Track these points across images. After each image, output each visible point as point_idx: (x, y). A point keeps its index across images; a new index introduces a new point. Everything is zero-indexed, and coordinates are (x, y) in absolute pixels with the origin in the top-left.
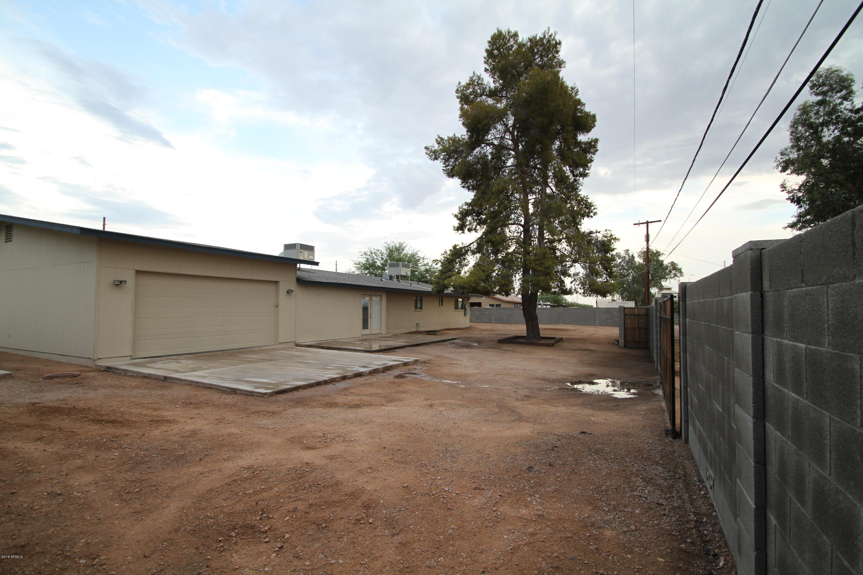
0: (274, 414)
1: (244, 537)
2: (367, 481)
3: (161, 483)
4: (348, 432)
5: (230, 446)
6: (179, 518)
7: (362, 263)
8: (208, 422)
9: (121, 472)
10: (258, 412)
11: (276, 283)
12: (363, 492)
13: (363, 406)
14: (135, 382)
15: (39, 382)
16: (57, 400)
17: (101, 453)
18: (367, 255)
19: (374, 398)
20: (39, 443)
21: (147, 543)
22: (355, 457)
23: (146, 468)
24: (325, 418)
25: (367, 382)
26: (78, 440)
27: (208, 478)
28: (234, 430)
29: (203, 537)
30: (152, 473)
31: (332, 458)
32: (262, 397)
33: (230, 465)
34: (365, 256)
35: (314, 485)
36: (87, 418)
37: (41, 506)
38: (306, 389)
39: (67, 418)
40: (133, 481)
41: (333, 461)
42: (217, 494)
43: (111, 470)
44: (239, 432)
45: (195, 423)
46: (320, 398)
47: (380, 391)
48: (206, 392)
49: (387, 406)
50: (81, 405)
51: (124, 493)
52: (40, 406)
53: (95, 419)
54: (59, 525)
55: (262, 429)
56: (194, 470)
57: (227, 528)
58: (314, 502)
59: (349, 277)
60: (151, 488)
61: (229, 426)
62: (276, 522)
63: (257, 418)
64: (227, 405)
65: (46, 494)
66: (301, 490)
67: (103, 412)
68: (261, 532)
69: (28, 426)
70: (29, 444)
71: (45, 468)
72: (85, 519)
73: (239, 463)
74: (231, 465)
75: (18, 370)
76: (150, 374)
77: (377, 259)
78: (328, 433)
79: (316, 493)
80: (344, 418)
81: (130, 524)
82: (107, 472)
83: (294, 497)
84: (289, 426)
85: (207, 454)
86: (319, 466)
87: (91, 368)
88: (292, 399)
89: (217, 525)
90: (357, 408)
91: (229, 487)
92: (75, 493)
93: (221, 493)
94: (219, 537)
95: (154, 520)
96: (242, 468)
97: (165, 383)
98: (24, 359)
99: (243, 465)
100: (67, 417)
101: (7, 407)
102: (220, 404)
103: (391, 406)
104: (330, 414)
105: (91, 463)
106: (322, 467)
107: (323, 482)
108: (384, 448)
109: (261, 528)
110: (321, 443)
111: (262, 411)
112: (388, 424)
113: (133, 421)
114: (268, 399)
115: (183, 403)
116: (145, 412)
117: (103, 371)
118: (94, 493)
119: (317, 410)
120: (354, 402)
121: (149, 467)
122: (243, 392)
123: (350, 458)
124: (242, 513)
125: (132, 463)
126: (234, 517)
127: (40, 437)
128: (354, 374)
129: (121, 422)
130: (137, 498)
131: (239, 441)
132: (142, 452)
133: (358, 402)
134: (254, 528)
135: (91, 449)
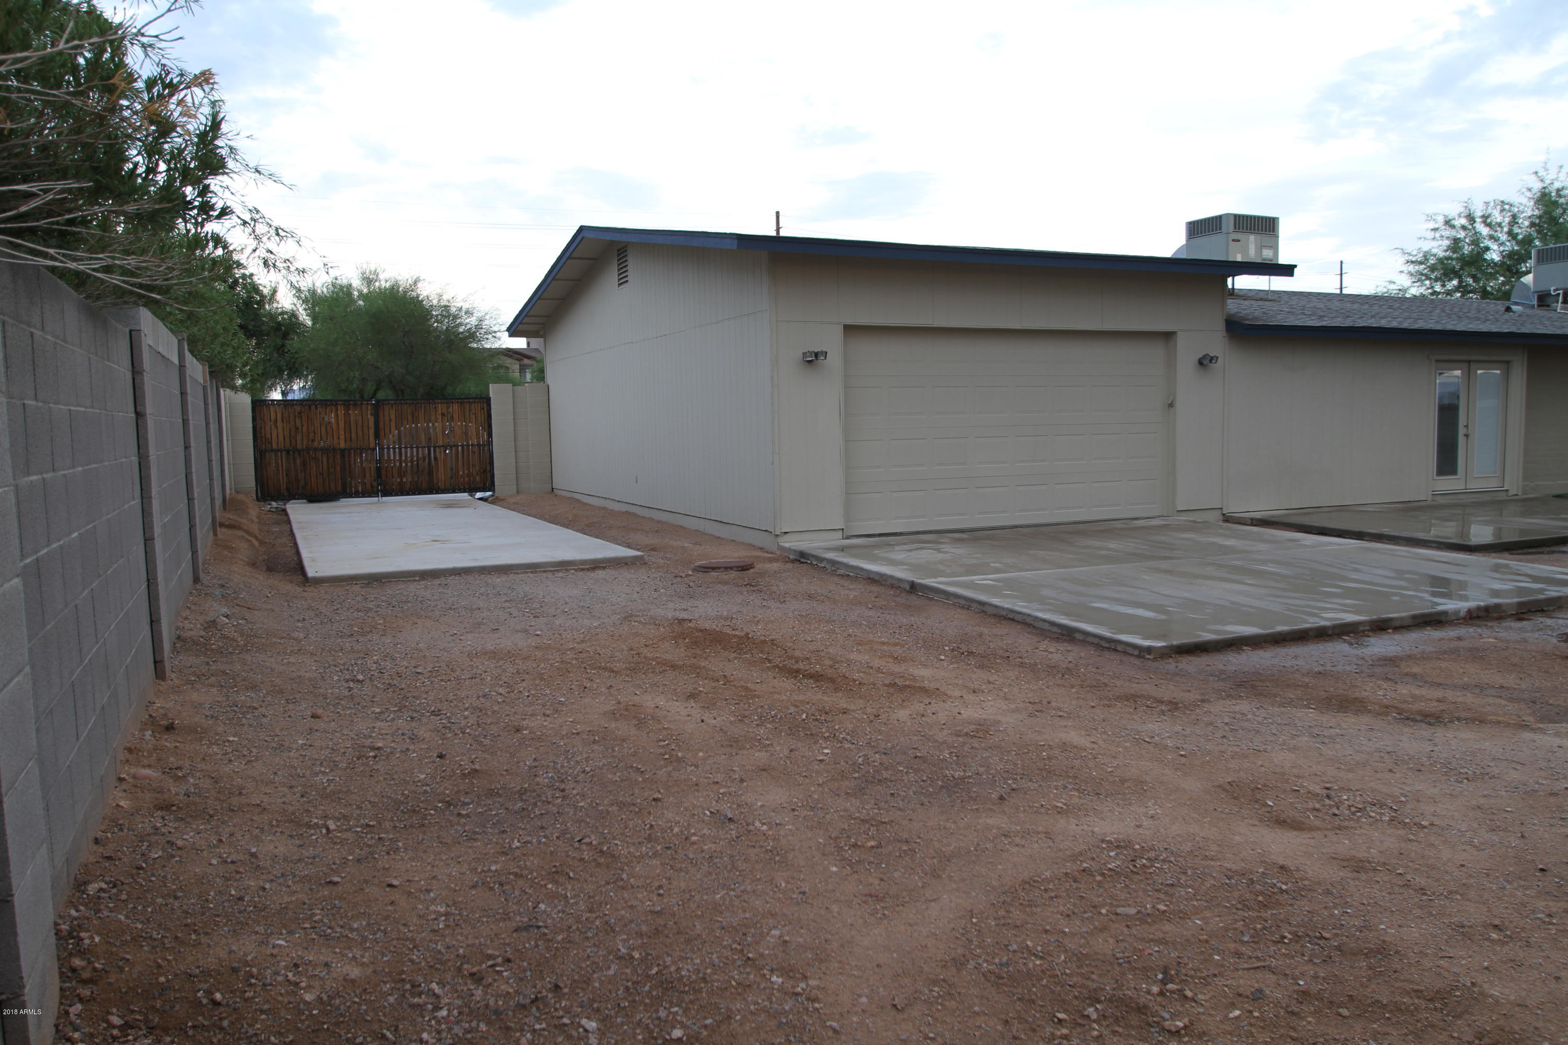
0: (1177, 709)
1: (1120, 1030)
2: (1487, 968)
3: (919, 837)
4: (1405, 796)
5: (1069, 777)
6: (963, 935)
7: (1435, 255)
8: (1013, 706)
9: (838, 795)
10: (1132, 698)
11: (1168, 336)
12: (1476, 999)
13: (1451, 722)
14: (855, 591)
15: (687, 576)
16: (719, 617)
17: (800, 744)
18: (1453, 227)
19: (1491, 700)
20: (694, 705)
21: (899, 975)
22: (1438, 880)
23: (886, 794)
24: (1327, 741)
25: (1461, 644)
26: (756, 709)
27: (1022, 850)
28: (1074, 737)
29: (1019, 999)
30: (900, 809)
31: (1358, 866)
32: (1139, 657)
33: (1069, 826)
34: (1448, 232)
35: (1308, 935)
36: (770, 661)
37: (701, 837)
38: (1262, 648)
39: (735, 658)
40: (862, 820)
41: (1363, 876)
42: (1046, 896)
43: (819, 785)
44: (1088, 745)
45: (984, 705)
46: (1307, 680)
47: (1510, 680)
48: (1003, 629)
49: (1542, 731)
50: (758, 631)
51: (846, 845)
52: (690, 627)
53: (784, 666)
54: (733, 886)
55: (1146, 745)
56: (989, 821)
57: (1076, 993)
58: (1315, 988)
59: (1390, 307)
60: (899, 845)
61: (1063, 723)
62: (1203, 1014)
63: (1130, 713)
64: (1052, 669)
65: (708, 813)
66: (1269, 943)
67: (798, 654)
68: (1163, 1029)
69: (674, 667)
70: (677, 703)
71: (704, 759)
72: (777, 886)
73: (1094, 826)
74: (1074, 827)
75: (654, 550)
76: (882, 575)
77: (1491, 237)
78: (1342, 789)
79: (1315, 961)
80: (1389, 749)
81: (860, 921)
82: (813, 789)
83: (1250, 958)
84: (1223, 748)
85: (1014, 786)
86: (1319, 883)
87: (771, 553)
88: (1222, 672)
89: (1050, 976)
90: (1430, 724)
91: (1075, 885)
92: (757, 824)
93: (1056, 897)
94: (1058, 1011)
95: (910, 925)
96: (1103, 841)
97: (914, 600)
98: (661, 528)
99: (1105, 834)
100: (735, 655)
101: (640, 622)
102: (1036, 664)
103: (1558, 734)
104: (1343, 732)
105: (782, 762)
106: (1330, 887)
107: (1337, 935)
108: (1542, 870)
109: (1164, 1019)
110: (1320, 815)
111: (1142, 696)
112: (1553, 794)
113: (854, 681)
114: (1156, 664)
115: (953, 650)
116: (876, 663)
117: (793, 561)
118: (790, 830)
119: (1300, 713)
120: (1417, 706)
121: (892, 794)
122: (1090, 639)
123: (1421, 881)
124: (1111, 963)
125: (859, 778)
126: (1092, 969)
127: (693, 692)
128: (1414, 617)
129: (832, 681)
130: (873, 863)
131: (1090, 769)
132: (877, 756)
133: (1433, 707)
134: (1145, 1014)
135: (781, 731)
